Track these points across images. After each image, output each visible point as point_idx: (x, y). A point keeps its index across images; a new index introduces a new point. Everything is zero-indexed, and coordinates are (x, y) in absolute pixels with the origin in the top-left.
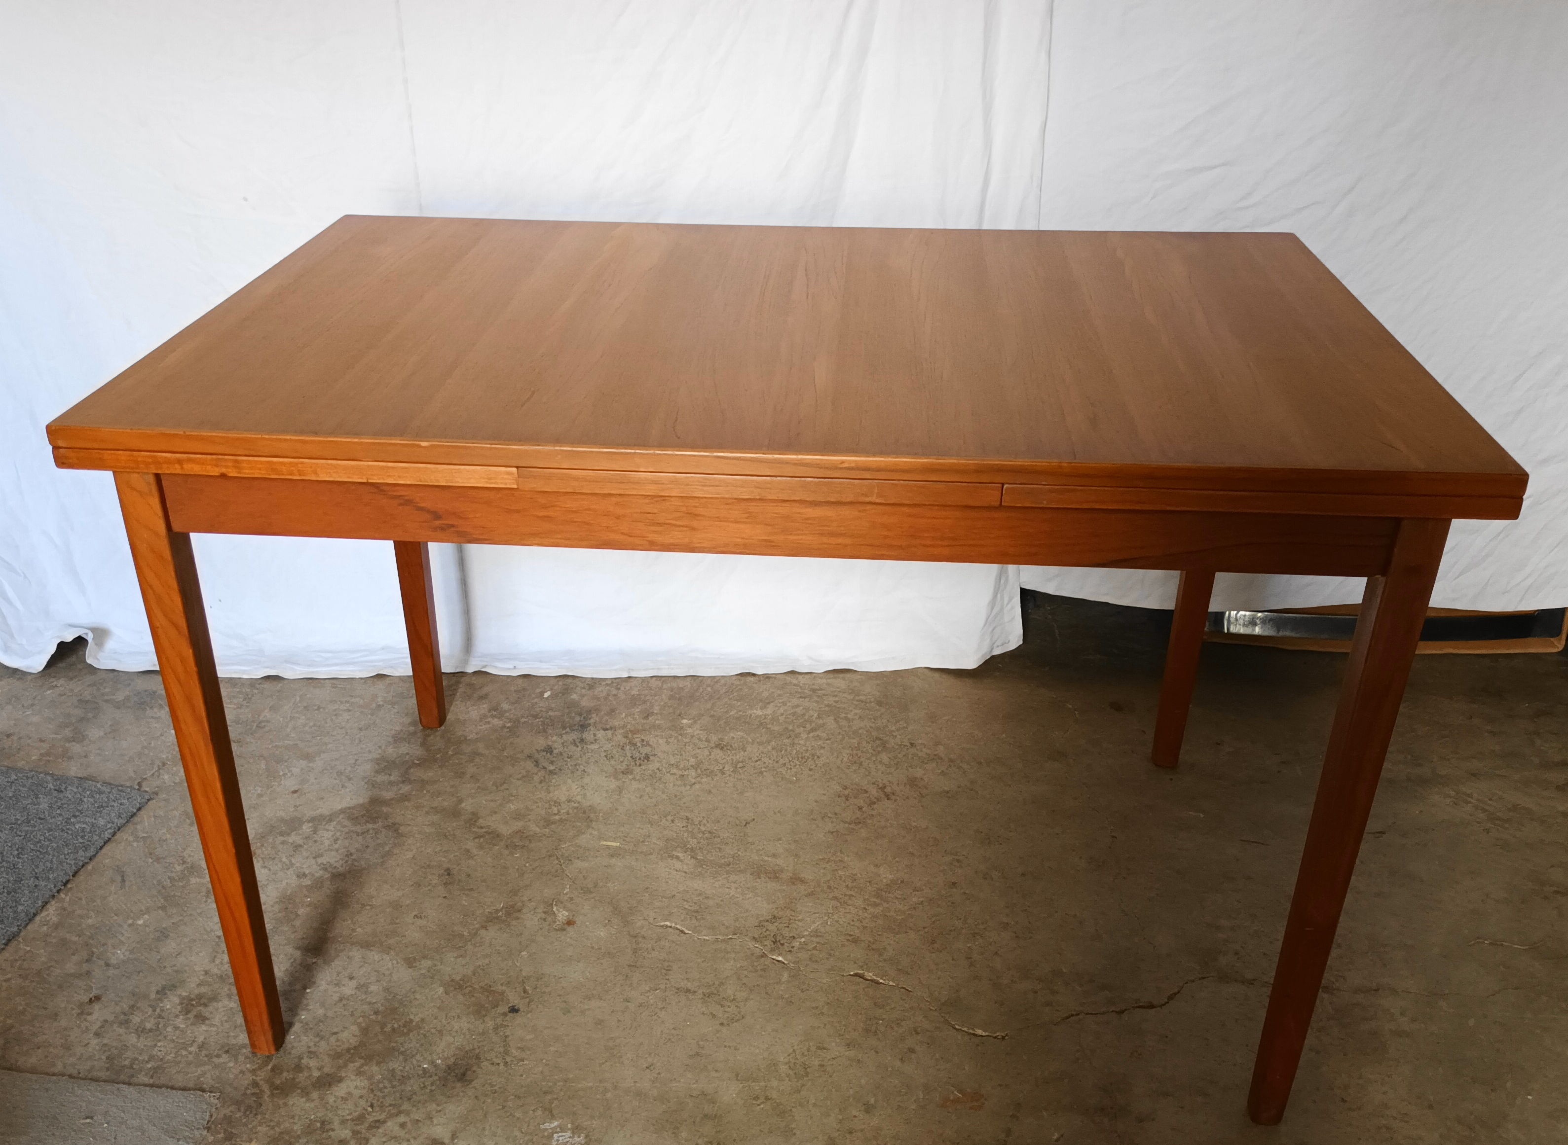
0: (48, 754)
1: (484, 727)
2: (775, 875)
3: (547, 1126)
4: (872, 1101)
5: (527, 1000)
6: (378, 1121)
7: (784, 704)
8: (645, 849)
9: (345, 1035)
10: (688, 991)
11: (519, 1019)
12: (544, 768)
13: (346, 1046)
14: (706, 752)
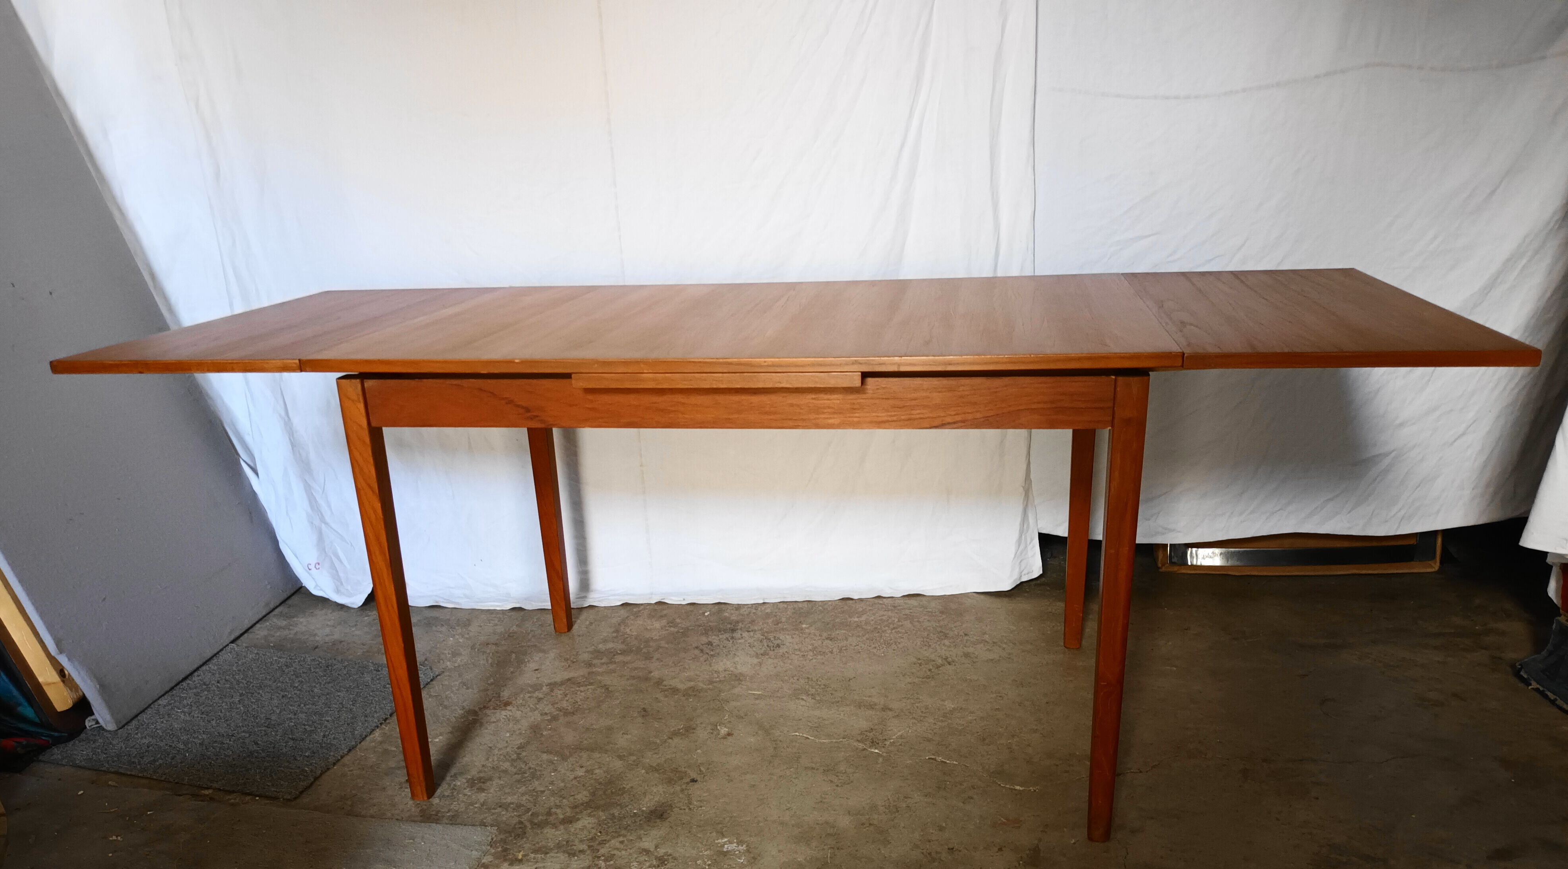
0: (368, 652)
1: (664, 632)
2: (872, 707)
3: (720, 841)
4: (944, 825)
5: (703, 775)
6: (605, 840)
7: (874, 614)
8: (779, 695)
9: (579, 797)
10: (813, 768)
11: (696, 785)
12: (707, 653)
13: (581, 801)
14: (820, 642)
